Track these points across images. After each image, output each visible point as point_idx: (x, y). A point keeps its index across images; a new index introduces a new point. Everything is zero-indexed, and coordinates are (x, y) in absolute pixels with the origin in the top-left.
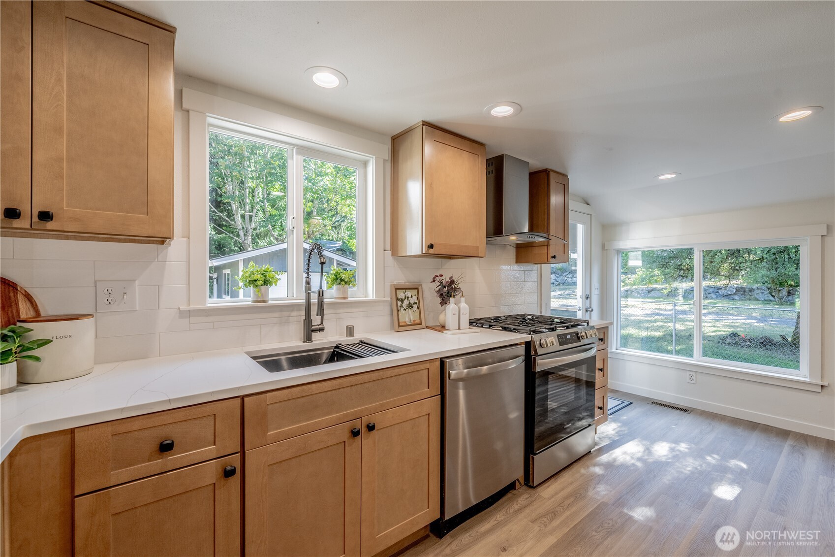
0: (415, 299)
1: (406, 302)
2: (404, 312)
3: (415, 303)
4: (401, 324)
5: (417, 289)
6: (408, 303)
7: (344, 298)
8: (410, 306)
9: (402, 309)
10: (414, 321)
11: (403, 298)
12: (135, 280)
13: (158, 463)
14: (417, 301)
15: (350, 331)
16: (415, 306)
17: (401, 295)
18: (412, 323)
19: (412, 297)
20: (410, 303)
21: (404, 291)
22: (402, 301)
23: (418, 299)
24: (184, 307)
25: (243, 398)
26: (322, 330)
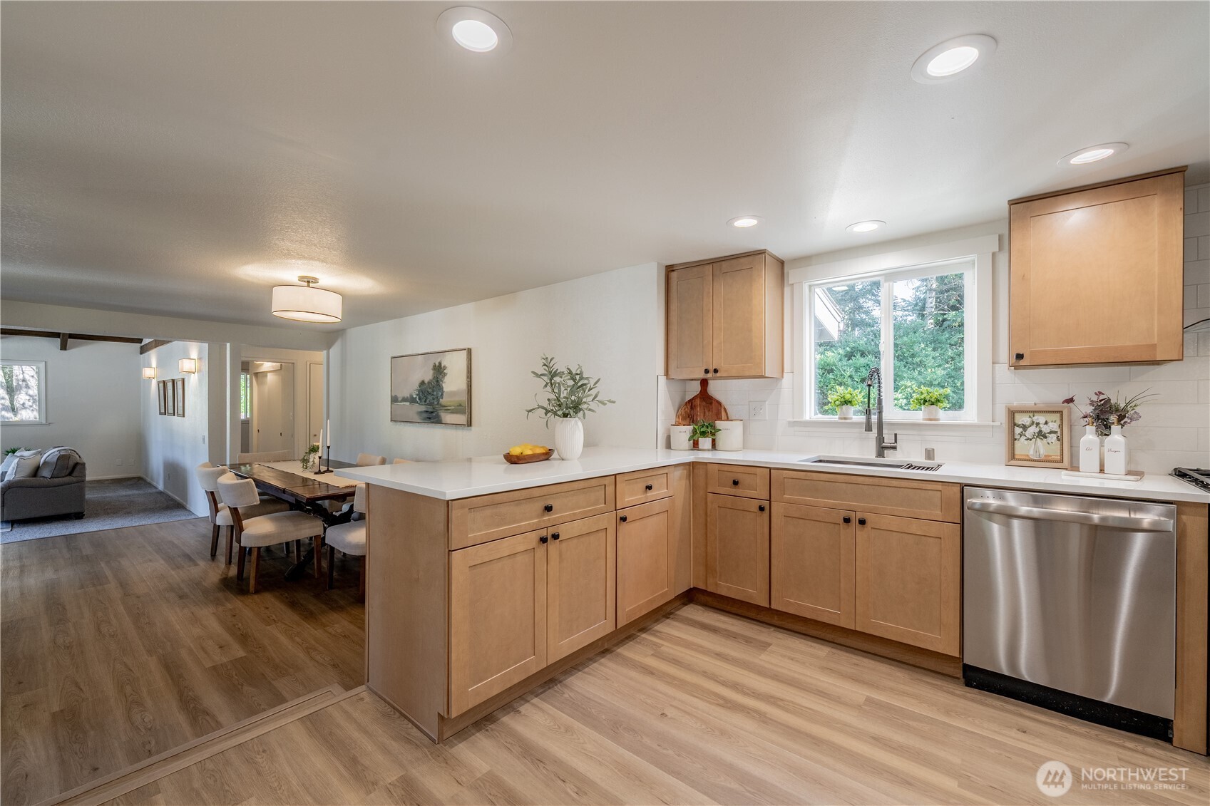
0: (1054, 426)
1: (1033, 430)
2: (1026, 442)
3: (1051, 432)
4: (1016, 457)
5: (1061, 413)
6: (1037, 430)
7: (930, 420)
8: (1041, 435)
9: (1023, 439)
10: (1045, 456)
11: (1028, 424)
12: (765, 401)
13: (733, 491)
14: (1059, 431)
15: (930, 454)
16: (1054, 436)
17: (1023, 419)
18: (1043, 457)
19: (1046, 423)
20: (1040, 431)
21: (1031, 415)
22: (1025, 428)
23: (1061, 426)
24: (791, 419)
25: (770, 469)
26: (894, 448)
